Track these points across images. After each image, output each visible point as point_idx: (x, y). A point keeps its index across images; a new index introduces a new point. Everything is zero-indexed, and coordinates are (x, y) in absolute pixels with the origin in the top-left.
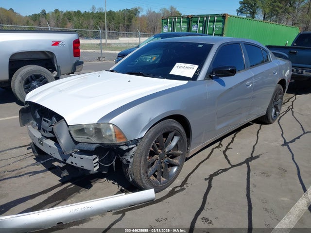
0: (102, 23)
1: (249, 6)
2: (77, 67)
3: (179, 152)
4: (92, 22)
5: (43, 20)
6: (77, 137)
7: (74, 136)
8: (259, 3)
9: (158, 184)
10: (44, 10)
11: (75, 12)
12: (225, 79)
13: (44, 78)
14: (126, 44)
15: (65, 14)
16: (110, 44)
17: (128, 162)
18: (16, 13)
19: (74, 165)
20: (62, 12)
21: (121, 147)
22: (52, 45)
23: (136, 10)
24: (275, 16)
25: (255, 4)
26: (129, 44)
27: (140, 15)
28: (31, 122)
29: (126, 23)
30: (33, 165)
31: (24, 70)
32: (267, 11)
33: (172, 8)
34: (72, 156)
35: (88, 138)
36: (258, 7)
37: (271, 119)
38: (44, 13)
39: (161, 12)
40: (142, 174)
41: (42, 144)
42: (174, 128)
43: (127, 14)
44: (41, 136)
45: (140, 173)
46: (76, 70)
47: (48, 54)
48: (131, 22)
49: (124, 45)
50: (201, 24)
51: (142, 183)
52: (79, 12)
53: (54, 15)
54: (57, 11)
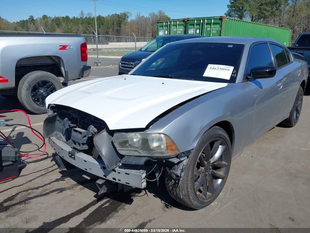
0: (92, 28)
1: (237, 9)
2: (85, 72)
3: (224, 162)
4: (81, 28)
5: (32, 26)
6: (122, 150)
7: (118, 148)
8: (246, 6)
9: (204, 199)
10: (32, 16)
11: (63, 17)
12: (262, 81)
13: (52, 85)
14: (117, 49)
15: (53, 20)
16: (101, 49)
17: (177, 176)
18: (3, 20)
19: (117, 181)
20: (50, 17)
21: (171, 160)
22: (60, 49)
23: (125, 14)
24: (262, 19)
25: (242, 7)
26: (120, 49)
27: (129, 20)
28: (55, 133)
29: (116, 28)
30: (57, 180)
31: (31, 76)
32: (255, 14)
33: (160, 12)
34: (115, 171)
35: (135, 151)
36: (245, 10)
37: (293, 122)
38: (32, 19)
39: (150, 16)
40: (189, 189)
41: (74, 158)
42: (220, 137)
43: (116, 19)
44: (71, 150)
45: (187, 188)
46: (84, 75)
47: (54, 58)
48: (120, 27)
49: (115, 50)
50: (198, 27)
51: (189, 199)
52: (67, 17)
53: (42, 20)
54: (45, 17)
